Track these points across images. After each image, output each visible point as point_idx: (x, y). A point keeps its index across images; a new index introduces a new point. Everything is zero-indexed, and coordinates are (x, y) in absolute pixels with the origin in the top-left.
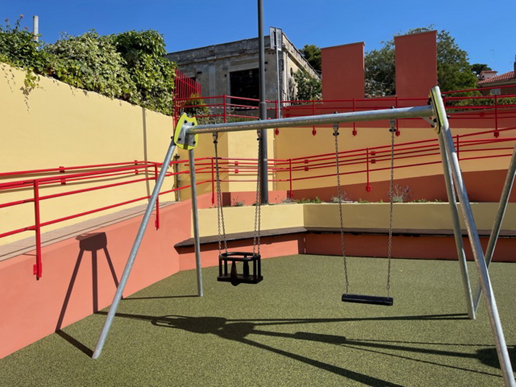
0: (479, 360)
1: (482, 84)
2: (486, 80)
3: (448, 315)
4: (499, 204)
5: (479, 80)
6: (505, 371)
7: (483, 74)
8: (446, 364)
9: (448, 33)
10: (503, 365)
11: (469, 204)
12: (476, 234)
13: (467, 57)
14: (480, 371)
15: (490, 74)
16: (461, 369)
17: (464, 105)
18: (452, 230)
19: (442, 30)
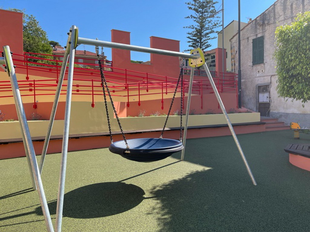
0: (36, 214)
1: (55, 53)
2: (58, 52)
3: (21, 192)
4: (49, 122)
5: (54, 50)
6: (45, 216)
7: (56, 48)
8: (15, 223)
9: (35, 17)
10: (45, 213)
11: (27, 122)
12: (30, 139)
13: (46, 36)
14: (35, 220)
15: (60, 48)
16: (24, 223)
17: (42, 63)
18: (22, 138)
19: (31, 15)
